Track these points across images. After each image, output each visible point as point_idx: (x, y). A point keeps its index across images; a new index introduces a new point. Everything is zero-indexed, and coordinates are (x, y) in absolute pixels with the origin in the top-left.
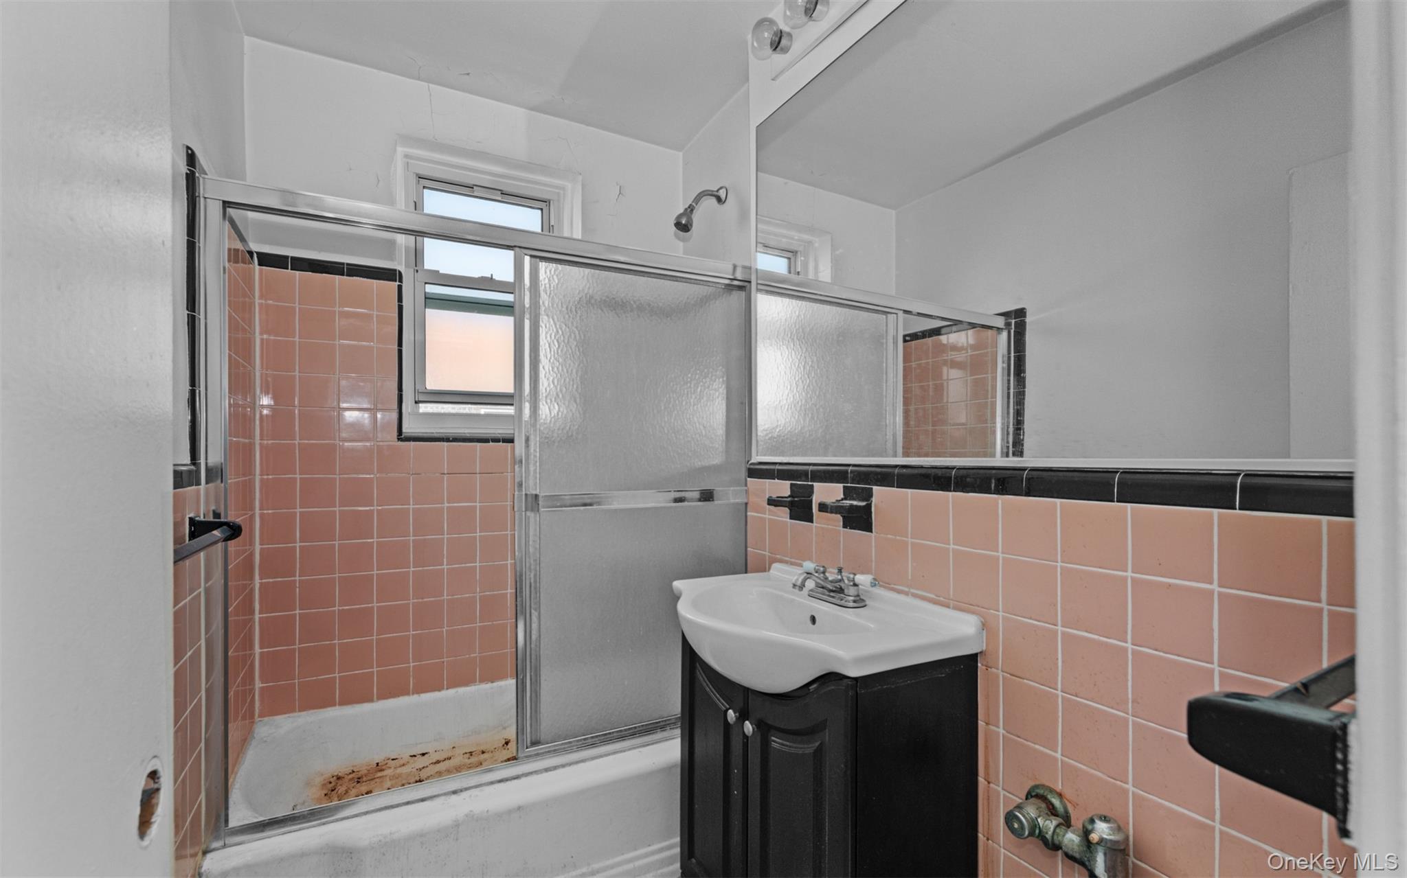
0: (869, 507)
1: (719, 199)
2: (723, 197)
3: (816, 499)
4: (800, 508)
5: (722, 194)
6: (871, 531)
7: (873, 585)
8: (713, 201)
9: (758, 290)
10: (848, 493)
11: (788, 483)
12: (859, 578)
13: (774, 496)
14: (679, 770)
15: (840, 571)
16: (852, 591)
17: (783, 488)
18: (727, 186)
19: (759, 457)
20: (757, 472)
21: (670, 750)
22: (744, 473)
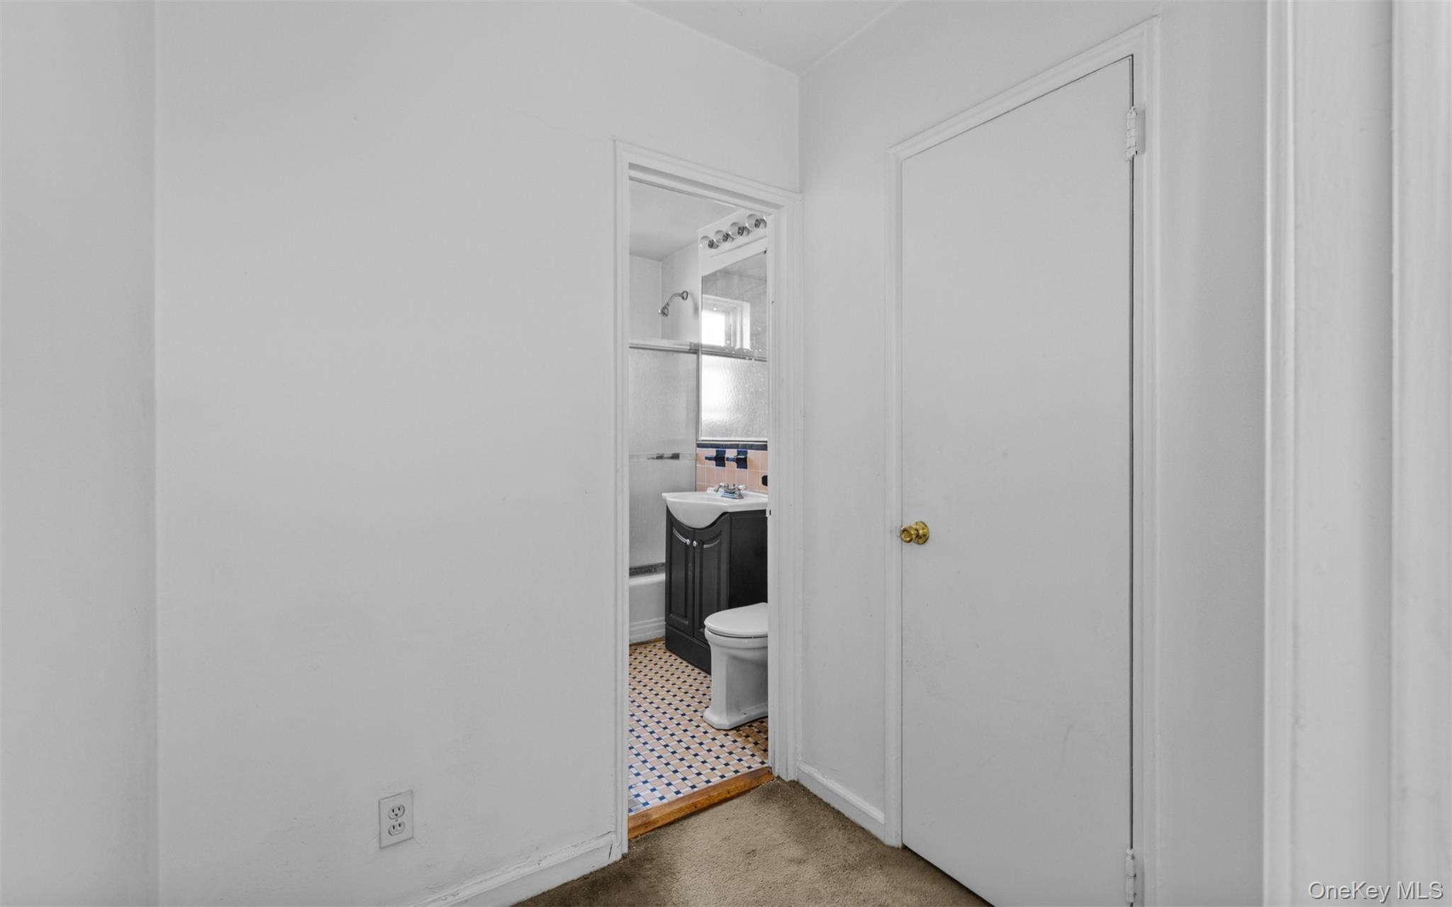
0: (746, 458)
1: (683, 298)
2: (685, 297)
3: (726, 456)
4: (720, 460)
5: (685, 295)
6: (746, 468)
7: (745, 489)
8: (681, 298)
9: (702, 353)
10: (739, 453)
11: (715, 450)
12: (740, 487)
13: (708, 456)
14: (664, 585)
15: (734, 485)
16: (738, 492)
17: (712, 452)
18: (688, 292)
19: (704, 438)
20: (699, 446)
21: (661, 577)
22: (695, 445)
